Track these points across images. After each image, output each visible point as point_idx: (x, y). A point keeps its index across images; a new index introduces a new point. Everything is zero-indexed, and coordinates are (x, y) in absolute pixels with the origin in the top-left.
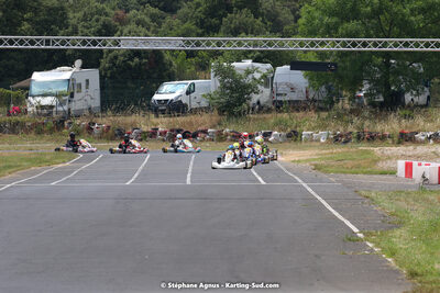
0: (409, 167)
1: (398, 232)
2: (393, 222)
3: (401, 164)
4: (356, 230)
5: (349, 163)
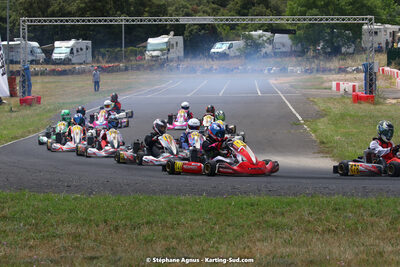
0: (338, 85)
1: (322, 120)
2: (321, 115)
3: (334, 84)
4: (300, 118)
5: (308, 84)
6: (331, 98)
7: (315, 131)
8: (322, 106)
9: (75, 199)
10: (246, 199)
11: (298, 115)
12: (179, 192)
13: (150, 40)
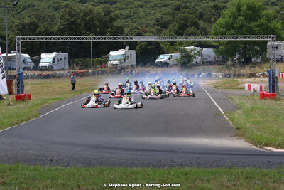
0: (249, 86)
1: (237, 111)
2: (237, 107)
3: (246, 85)
4: (222, 111)
5: (228, 85)
6: (244, 96)
7: (232, 120)
8: (238, 101)
9: (56, 170)
10: (182, 170)
11: (219, 108)
12: (133, 164)
13: (111, 53)
